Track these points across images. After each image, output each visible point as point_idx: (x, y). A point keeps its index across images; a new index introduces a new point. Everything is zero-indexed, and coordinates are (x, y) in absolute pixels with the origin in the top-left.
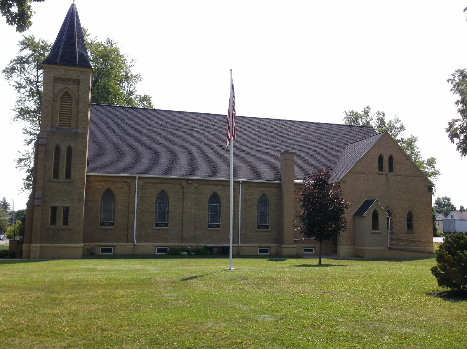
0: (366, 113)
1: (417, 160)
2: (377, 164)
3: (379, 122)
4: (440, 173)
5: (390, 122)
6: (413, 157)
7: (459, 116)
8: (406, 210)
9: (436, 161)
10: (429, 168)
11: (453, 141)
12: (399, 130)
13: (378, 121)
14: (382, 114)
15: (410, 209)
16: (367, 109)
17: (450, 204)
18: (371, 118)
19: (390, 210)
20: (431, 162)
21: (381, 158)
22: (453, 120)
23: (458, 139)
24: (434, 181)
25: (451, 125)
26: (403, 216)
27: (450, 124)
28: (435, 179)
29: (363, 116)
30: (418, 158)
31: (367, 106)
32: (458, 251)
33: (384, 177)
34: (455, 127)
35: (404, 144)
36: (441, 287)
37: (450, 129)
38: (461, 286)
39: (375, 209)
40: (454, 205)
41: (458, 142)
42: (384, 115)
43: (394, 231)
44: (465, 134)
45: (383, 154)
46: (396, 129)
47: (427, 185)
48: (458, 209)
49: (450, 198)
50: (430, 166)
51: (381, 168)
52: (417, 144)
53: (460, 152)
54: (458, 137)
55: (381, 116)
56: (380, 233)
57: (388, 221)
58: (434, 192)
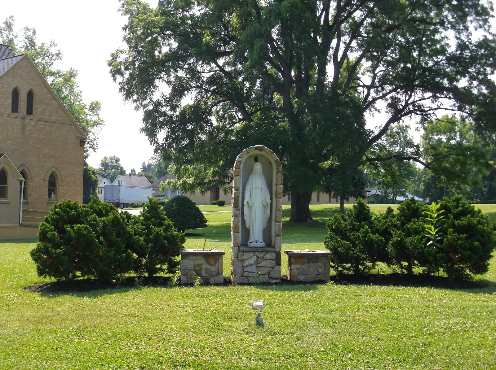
0: (9, 26)
1: (77, 103)
2: (10, 101)
3: (28, 43)
4: (104, 123)
5: (43, 44)
6: (73, 98)
7: (125, 47)
8: (48, 171)
9: (101, 106)
10: (92, 114)
11: (115, 80)
12: (55, 57)
13: (26, 40)
14: (32, 31)
15: (54, 170)
16: (10, 20)
17: (118, 166)
18: (15, 35)
19: (26, 170)
20: (95, 107)
21: (16, 93)
22: (118, 50)
23: (122, 78)
24: (98, 133)
25: (114, 57)
26: (44, 180)
27: (113, 55)
28: (98, 131)
29: (4, 30)
30: (78, 100)
31: (10, 16)
32: (66, 226)
33: (19, 122)
34: (119, 60)
35: (60, 79)
36: (41, 278)
37: (112, 63)
38: (70, 274)
39: (3, 167)
40: (123, 167)
41: (122, 81)
42: (34, 33)
43: (30, 199)
44: (131, 71)
45: (20, 87)
46: (50, 55)
47: (78, 137)
48: (128, 172)
49: (119, 158)
50: (93, 113)
51: (15, 109)
52: (77, 80)
53: (123, 95)
54: (122, 75)
55: (30, 34)
56: (8, 204)
57: (21, 185)
58: (96, 148)
